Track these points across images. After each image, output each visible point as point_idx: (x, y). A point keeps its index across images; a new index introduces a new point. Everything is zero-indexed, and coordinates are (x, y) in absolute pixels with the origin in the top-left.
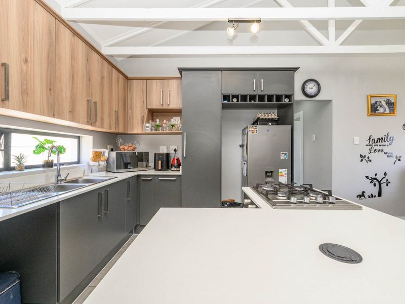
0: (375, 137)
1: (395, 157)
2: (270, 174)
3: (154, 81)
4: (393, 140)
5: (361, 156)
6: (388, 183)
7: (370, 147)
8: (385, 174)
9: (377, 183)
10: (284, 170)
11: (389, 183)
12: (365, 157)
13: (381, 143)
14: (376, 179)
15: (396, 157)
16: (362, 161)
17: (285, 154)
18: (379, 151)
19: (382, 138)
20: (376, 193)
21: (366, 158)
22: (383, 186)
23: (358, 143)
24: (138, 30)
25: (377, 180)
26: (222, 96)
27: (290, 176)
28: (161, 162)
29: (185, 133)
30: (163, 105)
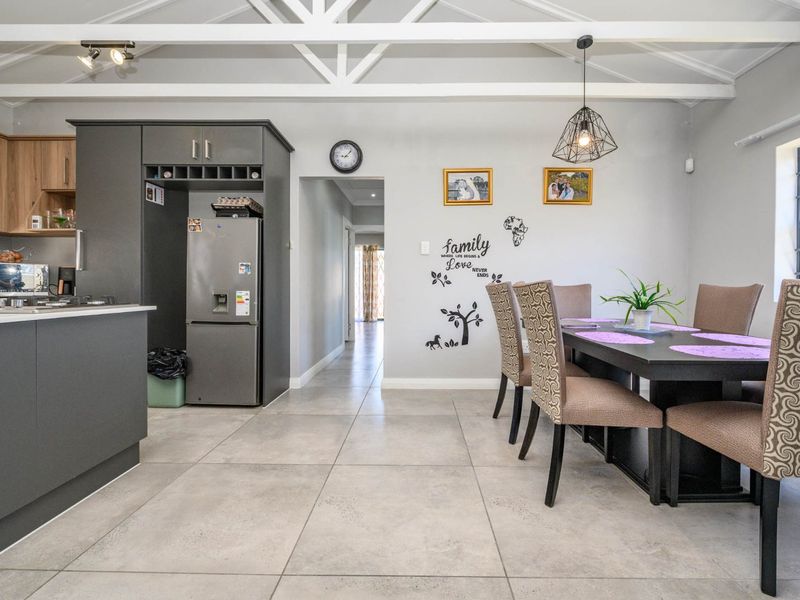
0: (458, 241)
1: (490, 276)
2: (223, 300)
3: (54, 143)
4: (487, 247)
5: (433, 274)
6: (479, 321)
7: (449, 259)
8: (475, 305)
9: (461, 321)
10: (244, 293)
11: (481, 320)
12: (439, 275)
13: (467, 253)
14: (458, 314)
15: (494, 277)
16: (434, 282)
17: (247, 266)
18: (463, 265)
19: (469, 244)
20: (459, 338)
21: (442, 278)
22: (471, 326)
23: (427, 252)
24: (7, 58)
25: (461, 317)
26: (145, 169)
27: (256, 303)
28: (65, 282)
29: (79, 232)
30: (67, 183)
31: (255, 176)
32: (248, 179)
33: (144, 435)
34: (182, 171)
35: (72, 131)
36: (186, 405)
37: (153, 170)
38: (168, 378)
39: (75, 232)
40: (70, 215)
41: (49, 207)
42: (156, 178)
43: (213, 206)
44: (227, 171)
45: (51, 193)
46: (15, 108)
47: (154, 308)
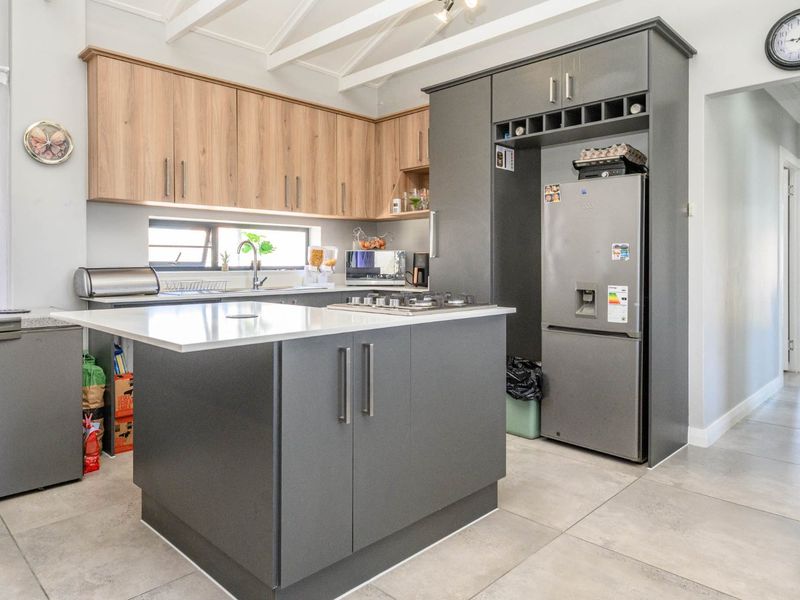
2: (590, 298)
3: (409, 118)
10: (619, 288)
17: (624, 248)
26: (495, 128)
27: (638, 304)
28: (419, 270)
29: (432, 213)
30: (421, 160)
31: (636, 109)
32: (626, 117)
33: (503, 474)
34: (536, 123)
35: (425, 100)
36: (540, 437)
37: (503, 129)
38: (520, 398)
39: (429, 213)
40: (424, 195)
41: (406, 188)
42: (506, 139)
43: (574, 164)
44: (594, 112)
45: (408, 173)
46: (380, 88)
47: (513, 310)
